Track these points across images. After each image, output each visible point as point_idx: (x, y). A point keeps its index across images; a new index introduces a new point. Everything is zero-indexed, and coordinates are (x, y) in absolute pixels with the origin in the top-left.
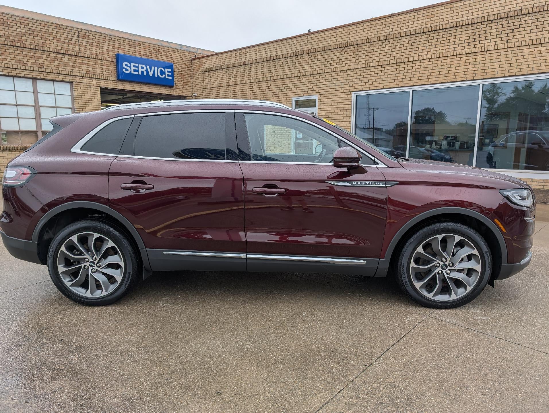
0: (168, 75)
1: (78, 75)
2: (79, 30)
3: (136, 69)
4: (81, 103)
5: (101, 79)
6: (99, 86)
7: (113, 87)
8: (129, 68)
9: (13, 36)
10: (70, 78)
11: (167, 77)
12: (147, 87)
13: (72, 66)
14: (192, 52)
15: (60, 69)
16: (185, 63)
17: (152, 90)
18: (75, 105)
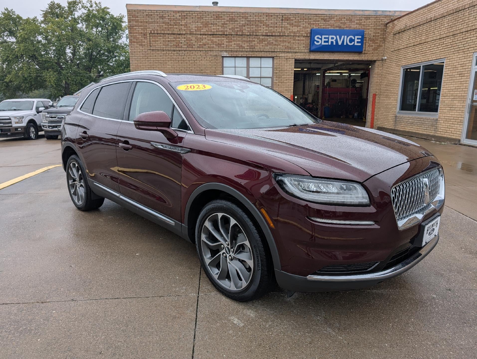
0: (358, 42)
1: (279, 51)
2: (283, 15)
3: (327, 40)
4: (279, 73)
5: (297, 52)
6: (294, 58)
7: (305, 58)
8: (320, 41)
9: (237, 28)
10: (272, 54)
11: (356, 44)
12: (336, 55)
13: (275, 45)
14: (387, 16)
15: (266, 48)
16: (378, 28)
17: (341, 57)
18: (274, 75)
